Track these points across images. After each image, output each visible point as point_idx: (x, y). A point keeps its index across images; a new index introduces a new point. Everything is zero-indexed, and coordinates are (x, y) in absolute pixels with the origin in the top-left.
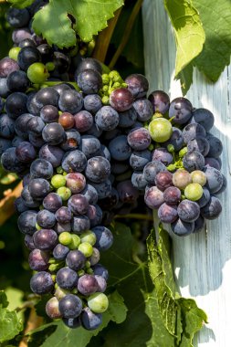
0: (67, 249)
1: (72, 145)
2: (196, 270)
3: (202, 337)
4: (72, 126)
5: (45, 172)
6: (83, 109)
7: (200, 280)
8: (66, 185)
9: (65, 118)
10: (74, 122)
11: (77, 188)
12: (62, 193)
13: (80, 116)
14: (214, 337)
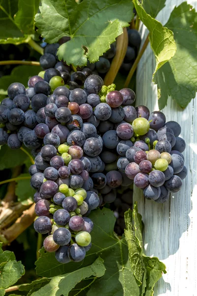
0: (64, 196)
1: (75, 125)
2: (160, 241)
3: (161, 290)
4: (77, 112)
5: (54, 140)
6: (87, 102)
7: (163, 247)
8: (68, 152)
9: (72, 105)
10: (79, 109)
11: (76, 155)
12: (65, 156)
13: (84, 107)
14: (170, 289)
